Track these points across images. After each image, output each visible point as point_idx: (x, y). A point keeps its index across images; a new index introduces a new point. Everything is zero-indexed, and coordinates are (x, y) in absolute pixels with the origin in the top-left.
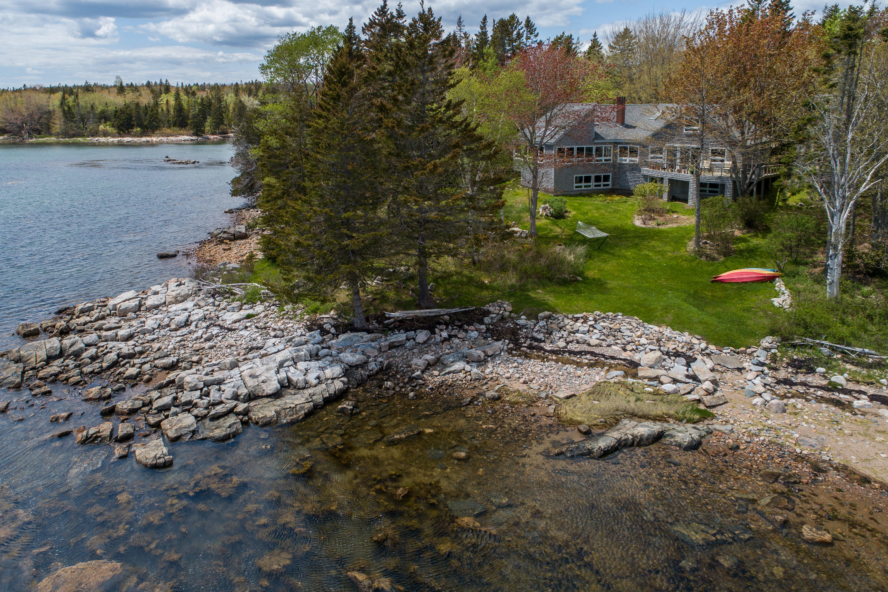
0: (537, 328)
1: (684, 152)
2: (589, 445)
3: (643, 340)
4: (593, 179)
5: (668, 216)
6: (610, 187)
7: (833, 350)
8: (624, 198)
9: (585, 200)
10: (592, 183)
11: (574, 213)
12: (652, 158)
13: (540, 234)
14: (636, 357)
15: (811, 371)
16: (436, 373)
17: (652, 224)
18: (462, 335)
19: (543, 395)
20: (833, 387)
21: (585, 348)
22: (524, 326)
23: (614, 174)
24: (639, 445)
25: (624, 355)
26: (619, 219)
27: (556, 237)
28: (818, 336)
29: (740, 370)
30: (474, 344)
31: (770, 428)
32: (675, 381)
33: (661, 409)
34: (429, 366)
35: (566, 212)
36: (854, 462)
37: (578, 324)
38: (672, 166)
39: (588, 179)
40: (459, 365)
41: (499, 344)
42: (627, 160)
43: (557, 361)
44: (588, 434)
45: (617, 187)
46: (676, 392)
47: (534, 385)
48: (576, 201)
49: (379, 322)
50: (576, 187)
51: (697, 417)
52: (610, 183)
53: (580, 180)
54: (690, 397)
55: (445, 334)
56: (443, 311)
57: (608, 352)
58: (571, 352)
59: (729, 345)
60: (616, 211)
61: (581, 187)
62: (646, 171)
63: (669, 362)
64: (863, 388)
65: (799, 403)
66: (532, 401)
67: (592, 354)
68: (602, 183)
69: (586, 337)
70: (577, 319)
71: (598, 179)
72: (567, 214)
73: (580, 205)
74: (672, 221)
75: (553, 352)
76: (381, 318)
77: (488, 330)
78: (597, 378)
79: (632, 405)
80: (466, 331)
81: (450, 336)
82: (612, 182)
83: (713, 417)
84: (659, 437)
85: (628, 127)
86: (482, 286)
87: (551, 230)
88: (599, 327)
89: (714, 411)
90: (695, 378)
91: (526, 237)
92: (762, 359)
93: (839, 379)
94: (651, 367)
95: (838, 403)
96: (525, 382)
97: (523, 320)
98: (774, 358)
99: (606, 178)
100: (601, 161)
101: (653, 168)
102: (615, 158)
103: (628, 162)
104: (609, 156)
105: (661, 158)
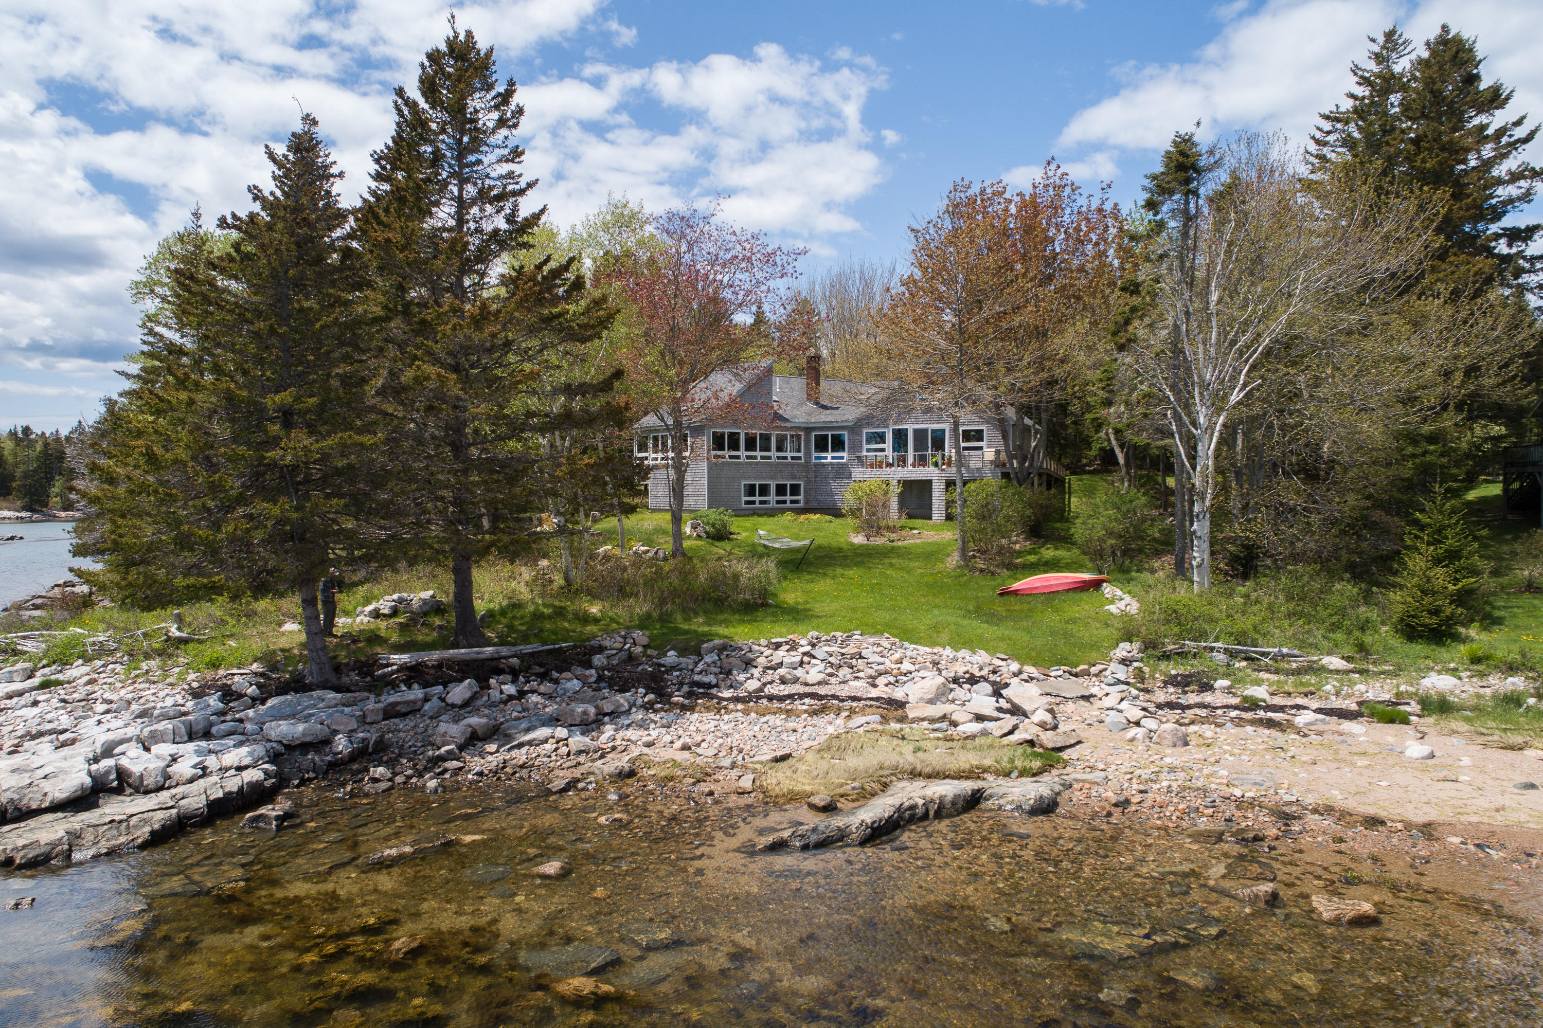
0: (701, 666)
1: (920, 435)
2: (838, 822)
3: (906, 666)
4: (773, 490)
5: (904, 533)
6: (802, 503)
7: (1232, 654)
8: (828, 518)
9: (763, 520)
10: (772, 498)
12: (868, 450)
14: (898, 694)
15: (1207, 687)
16: (492, 747)
17: (880, 541)
18: (547, 687)
19: (727, 762)
20: (1252, 704)
21: (799, 688)
22: (673, 668)
23: (808, 481)
24: (939, 815)
25: (874, 693)
26: (827, 538)
28: (1202, 635)
29: (1086, 698)
30: (575, 697)
31: (1172, 770)
32: (980, 718)
33: (966, 759)
34: (474, 740)
35: (732, 533)
36: (1337, 798)
37: (781, 653)
38: (902, 461)
39: (764, 490)
40: (542, 732)
41: (622, 700)
42: (829, 457)
43: (746, 712)
44: (829, 809)
45: (814, 504)
46: (985, 733)
47: (706, 751)
48: (748, 522)
49: (363, 674)
50: (748, 503)
51: (1036, 764)
52: (800, 498)
53: (751, 490)
54: (1012, 738)
55: (510, 689)
56: (504, 651)
57: (844, 691)
58: (771, 698)
59: (1059, 663)
61: (753, 502)
62: (858, 472)
63: (960, 693)
64: (1300, 701)
65: (1208, 731)
66: (704, 775)
67: (813, 696)
68: (788, 498)
69: (799, 672)
70: (778, 646)
71: (781, 490)
72: (734, 535)
74: (912, 537)
75: (737, 700)
76: (367, 667)
77: (600, 678)
78: (831, 730)
79: (911, 758)
80: (556, 682)
81: (522, 694)
82: (806, 496)
83: (1066, 764)
84: (974, 801)
85: (825, 407)
86: (586, 619)
87: (709, 552)
88: (820, 652)
89: (1065, 755)
90: (1016, 710)
91: (665, 559)
92: (1122, 676)
93: (1260, 692)
94: (931, 702)
95: (1270, 724)
96: (686, 748)
97: (671, 657)
98: (1140, 675)
99: (795, 490)
100: (785, 458)
101: (872, 466)
102: (808, 454)
103: (829, 460)
104: (799, 451)
105: (883, 450)
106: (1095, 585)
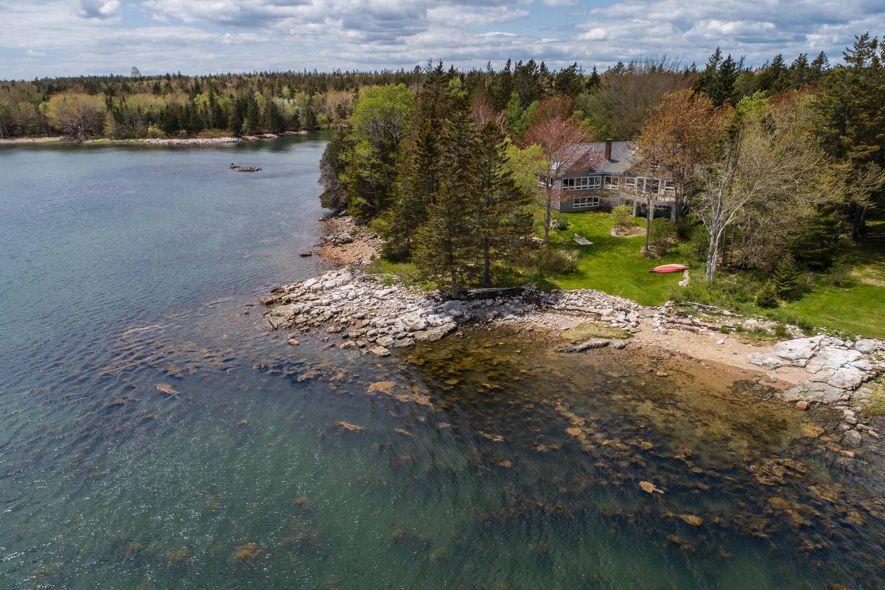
0: (550, 298)
2: (575, 347)
3: (605, 303)
4: (586, 200)
5: (633, 228)
6: (598, 205)
7: (700, 307)
8: (607, 214)
9: (581, 216)
10: (586, 203)
11: (572, 226)
12: (627, 186)
13: (551, 241)
14: (601, 312)
15: (686, 317)
16: (499, 320)
17: (622, 234)
18: (510, 301)
19: (554, 329)
20: (694, 324)
21: (575, 307)
22: (543, 297)
23: (601, 196)
24: (597, 347)
25: (595, 311)
26: (602, 231)
27: (561, 244)
28: (693, 300)
29: (651, 317)
30: (517, 306)
31: (658, 341)
32: (618, 322)
33: (610, 334)
34: (495, 317)
35: (568, 225)
36: (690, 353)
37: (572, 295)
39: (583, 201)
40: (511, 316)
41: (530, 306)
42: (611, 187)
43: (561, 314)
44: (575, 343)
45: (603, 206)
46: (618, 327)
47: (550, 325)
48: (575, 217)
49: (465, 295)
50: (575, 206)
51: (626, 337)
52: (598, 203)
53: (577, 201)
54: (624, 329)
55: (501, 301)
56: (498, 289)
57: (587, 309)
58: (568, 310)
59: (649, 305)
60: (600, 225)
61: (578, 206)
62: (623, 195)
63: (617, 313)
64: (707, 324)
65: (674, 331)
66: (548, 332)
67: (579, 310)
68: (593, 203)
69: (576, 302)
70: (572, 293)
71: (590, 200)
72: (568, 227)
73: (577, 220)
74: (635, 232)
75: (559, 310)
76: (465, 292)
77: (524, 299)
78: (581, 321)
79: (596, 332)
80: (512, 300)
81: (504, 303)
82: (600, 203)
83: (633, 336)
84: (607, 344)
85: (613, 161)
86: (518, 275)
87: (558, 239)
88: (583, 297)
89: (634, 335)
90: (628, 321)
91: (542, 244)
92: (663, 312)
93: (697, 320)
94: (608, 316)
95: (693, 331)
96: (545, 324)
97: (542, 294)
98: (669, 312)
99: (596, 200)
100: (592, 187)
102: (602, 185)
104: (598, 184)
105: (633, 187)
106: (683, 270)
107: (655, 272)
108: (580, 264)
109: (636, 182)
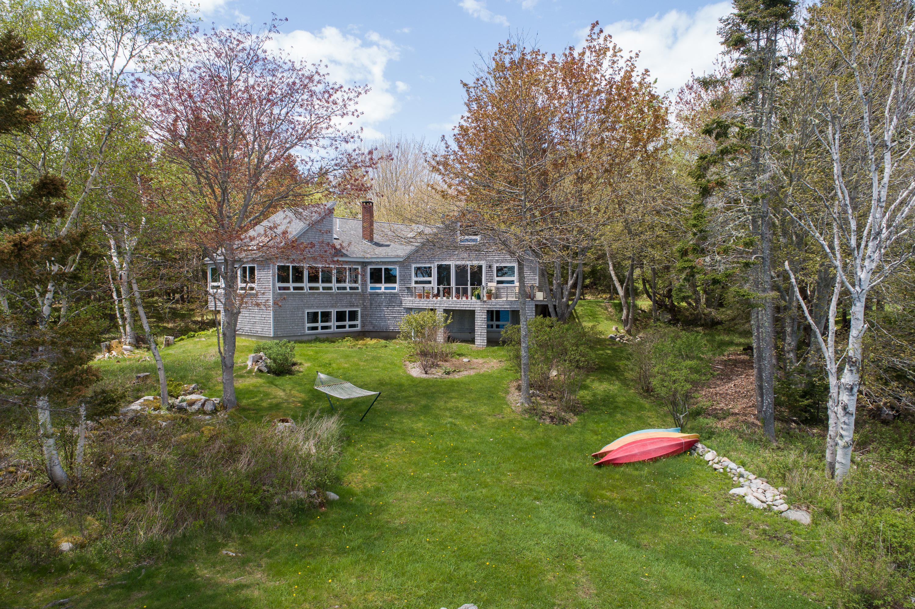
1: (461, 271)
4: (334, 316)
5: (455, 360)
6: (359, 328)
8: (383, 342)
9: (324, 346)
10: (333, 323)
11: (307, 365)
12: (416, 282)
13: (244, 402)
17: (437, 374)
23: (364, 308)
26: (384, 369)
27: (276, 407)
35: (294, 364)
38: (447, 292)
39: (326, 316)
42: (383, 287)
45: (369, 328)
48: (310, 349)
50: (310, 328)
52: (358, 322)
53: (313, 317)
60: (376, 358)
61: (316, 328)
62: (408, 301)
68: (347, 323)
71: (341, 316)
72: (296, 368)
73: (317, 353)
74: (465, 367)
82: (362, 322)
85: (378, 245)
87: (267, 395)
91: (215, 411)
99: (353, 316)
100: (345, 288)
101: (420, 296)
102: (364, 284)
103: (383, 290)
104: (356, 282)
105: (430, 282)
106: (690, 446)
107: (615, 463)
108: (350, 469)
109: (435, 272)
